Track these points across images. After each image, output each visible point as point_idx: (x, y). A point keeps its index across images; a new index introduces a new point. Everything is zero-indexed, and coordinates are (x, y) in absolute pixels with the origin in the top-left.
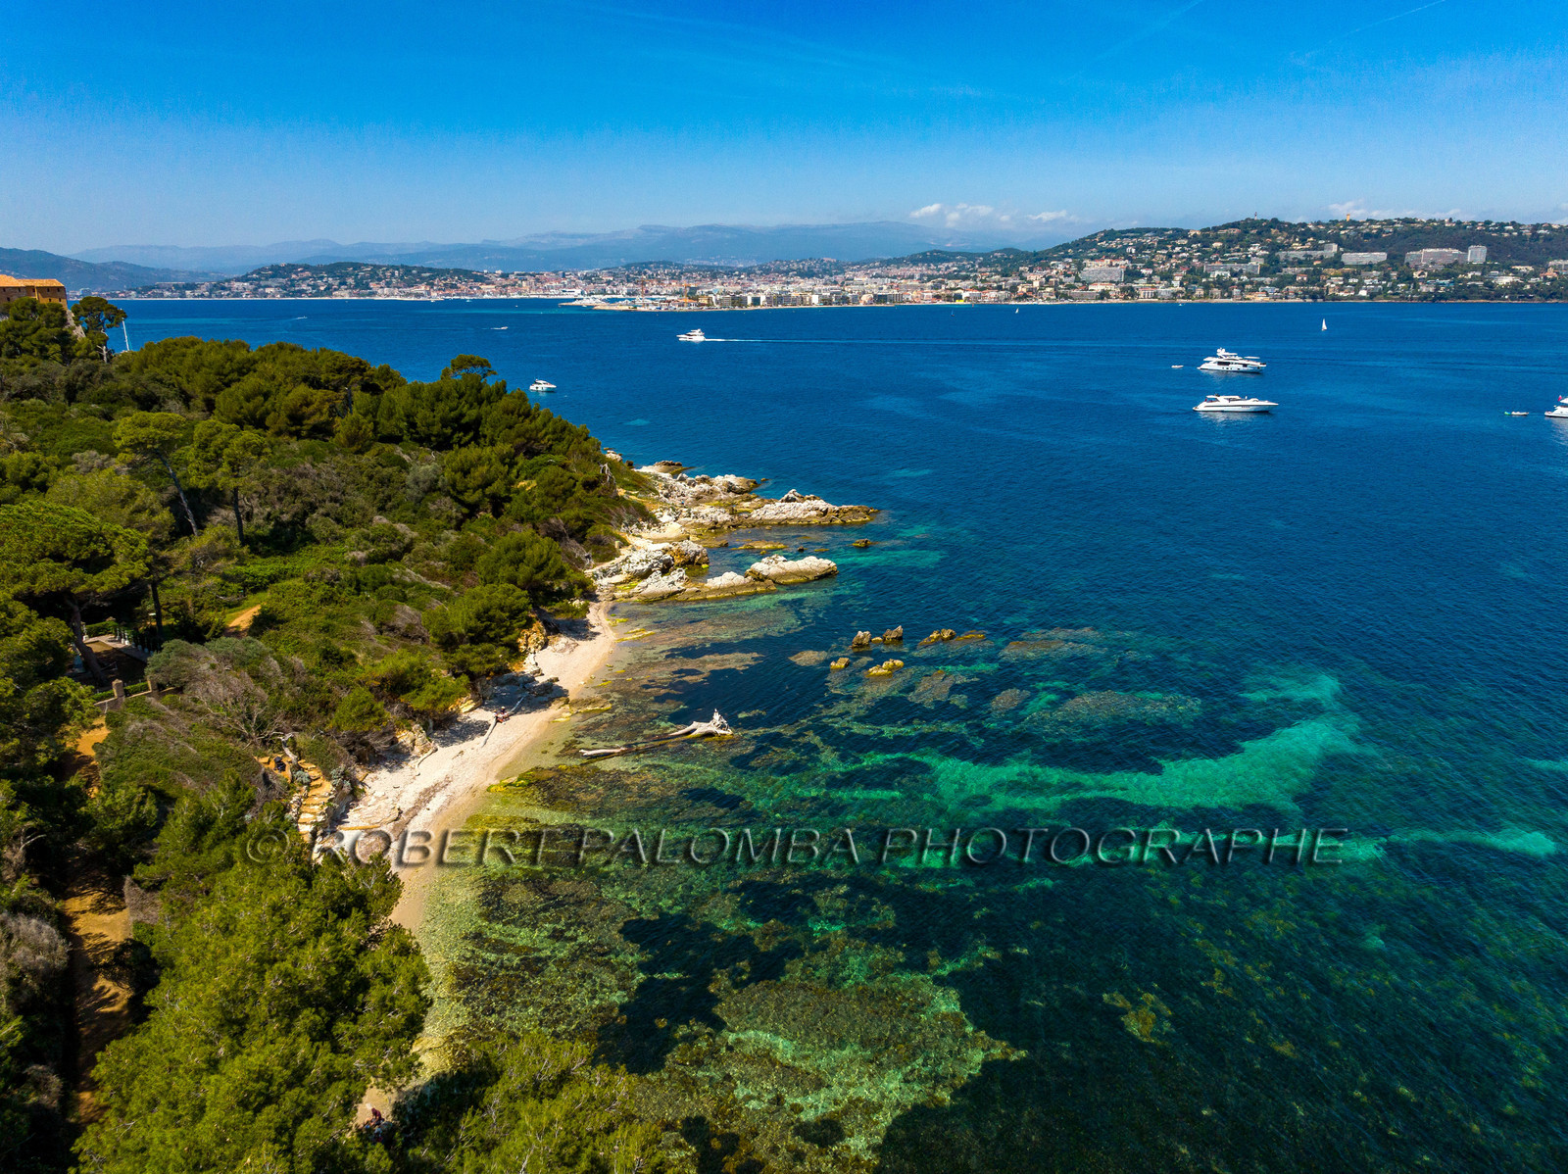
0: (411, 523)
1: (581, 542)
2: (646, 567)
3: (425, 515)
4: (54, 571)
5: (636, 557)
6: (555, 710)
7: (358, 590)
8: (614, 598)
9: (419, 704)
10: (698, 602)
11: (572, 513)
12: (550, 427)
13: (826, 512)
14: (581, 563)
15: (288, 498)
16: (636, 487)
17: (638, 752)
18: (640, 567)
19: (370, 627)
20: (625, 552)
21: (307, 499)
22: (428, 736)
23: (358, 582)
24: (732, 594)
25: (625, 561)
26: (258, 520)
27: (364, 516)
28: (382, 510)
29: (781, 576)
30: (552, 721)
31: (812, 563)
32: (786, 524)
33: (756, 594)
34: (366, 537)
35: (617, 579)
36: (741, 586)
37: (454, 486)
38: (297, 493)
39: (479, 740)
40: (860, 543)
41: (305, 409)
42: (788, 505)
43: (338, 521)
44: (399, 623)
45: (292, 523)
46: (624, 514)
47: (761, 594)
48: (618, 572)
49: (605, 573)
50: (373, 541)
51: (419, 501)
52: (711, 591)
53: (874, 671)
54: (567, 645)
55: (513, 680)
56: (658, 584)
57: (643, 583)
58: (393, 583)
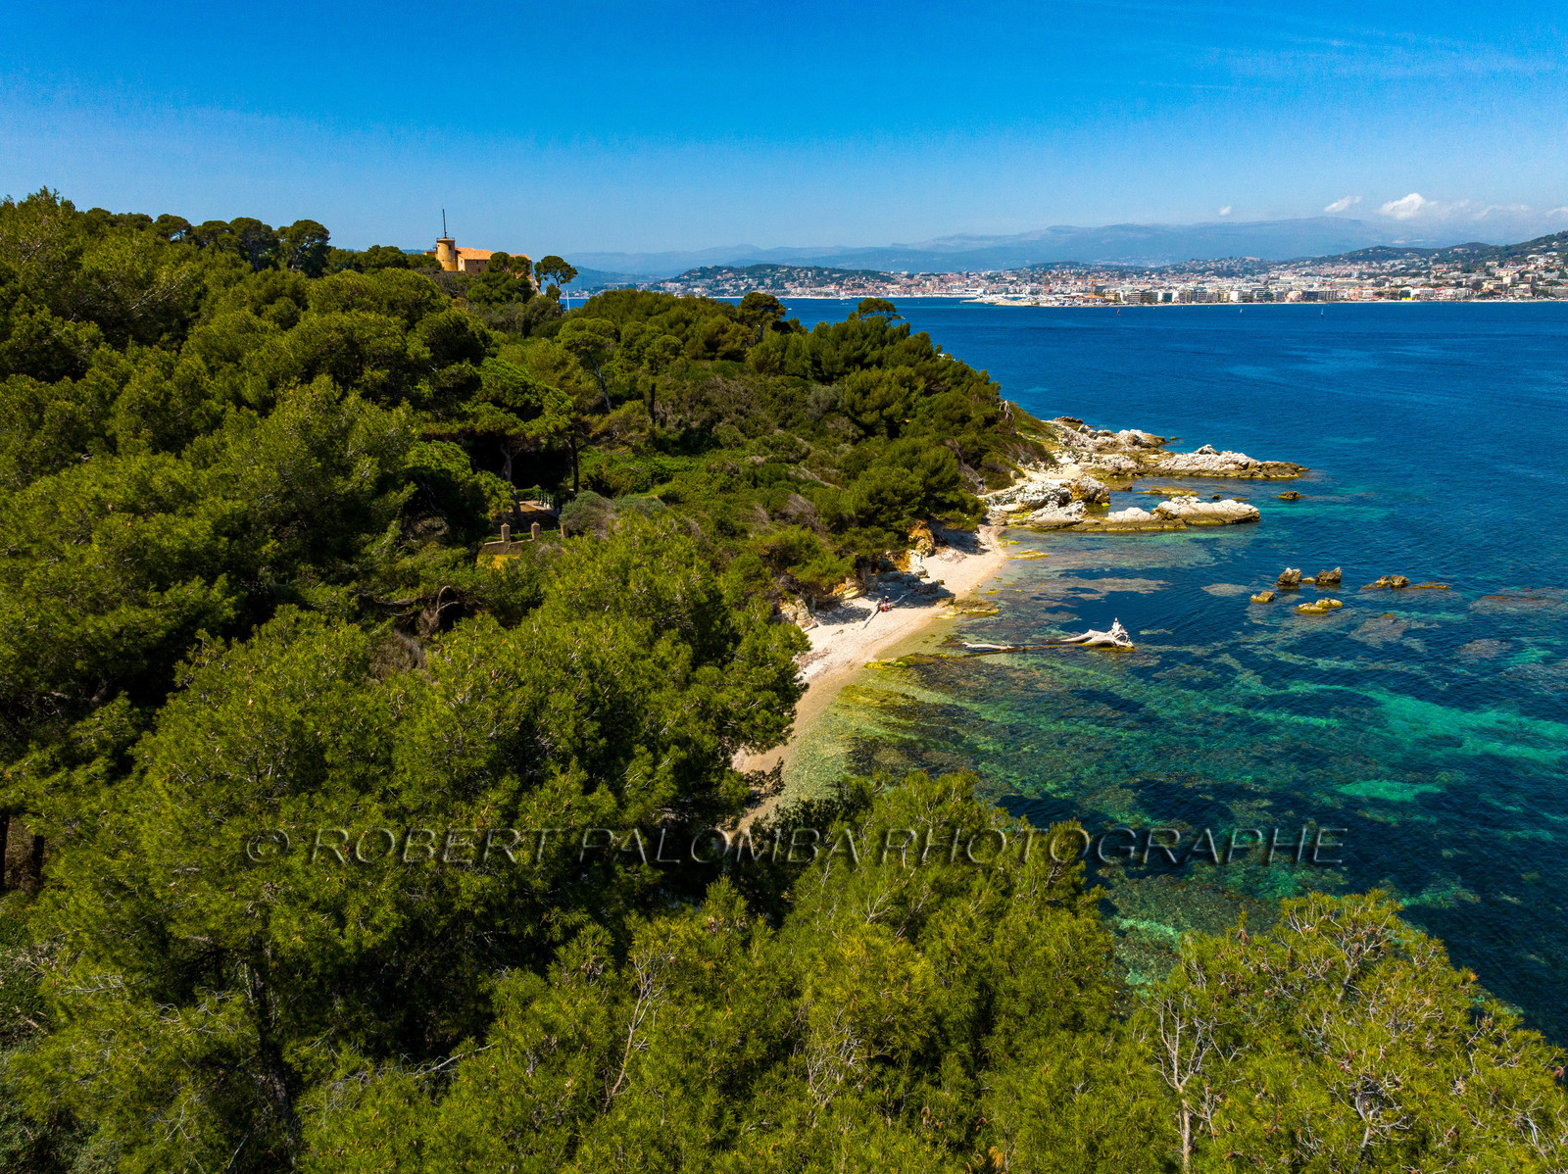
0: (809, 439)
1: (977, 466)
2: (1042, 497)
3: (822, 433)
4: (493, 413)
5: (1031, 487)
6: (940, 610)
7: (755, 485)
8: (1006, 524)
9: (804, 575)
10: (1097, 533)
11: (968, 438)
12: (950, 371)
13: (1246, 467)
14: (973, 488)
15: (698, 407)
16: (1035, 431)
17: (1025, 651)
18: (1035, 498)
19: (763, 513)
20: (1020, 482)
21: (715, 409)
22: (810, 612)
23: (756, 478)
24: (1136, 529)
25: (1020, 490)
26: (671, 426)
27: (766, 428)
28: (782, 426)
29: (1193, 517)
30: (936, 617)
31: (1229, 506)
32: (1199, 477)
33: (1162, 531)
34: (766, 444)
35: (1010, 507)
36: (1147, 523)
37: (852, 407)
38: (707, 403)
39: (860, 624)
40: (1287, 494)
41: (720, 336)
42: (1202, 457)
43: (742, 430)
44: (791, 511)
45: (701, 430)
46: (1021, 451)
47: (1169, 531)
48: (1012, 501)
49: (998, 500)
50: (772, 448)
51: (818, 420)
52: (1112, 525)
53: (1304, 607)
54: (955, 555)
55: (898, 578)
56: (1053, 514)
57: (1039, 512)
58: (788, 479)
